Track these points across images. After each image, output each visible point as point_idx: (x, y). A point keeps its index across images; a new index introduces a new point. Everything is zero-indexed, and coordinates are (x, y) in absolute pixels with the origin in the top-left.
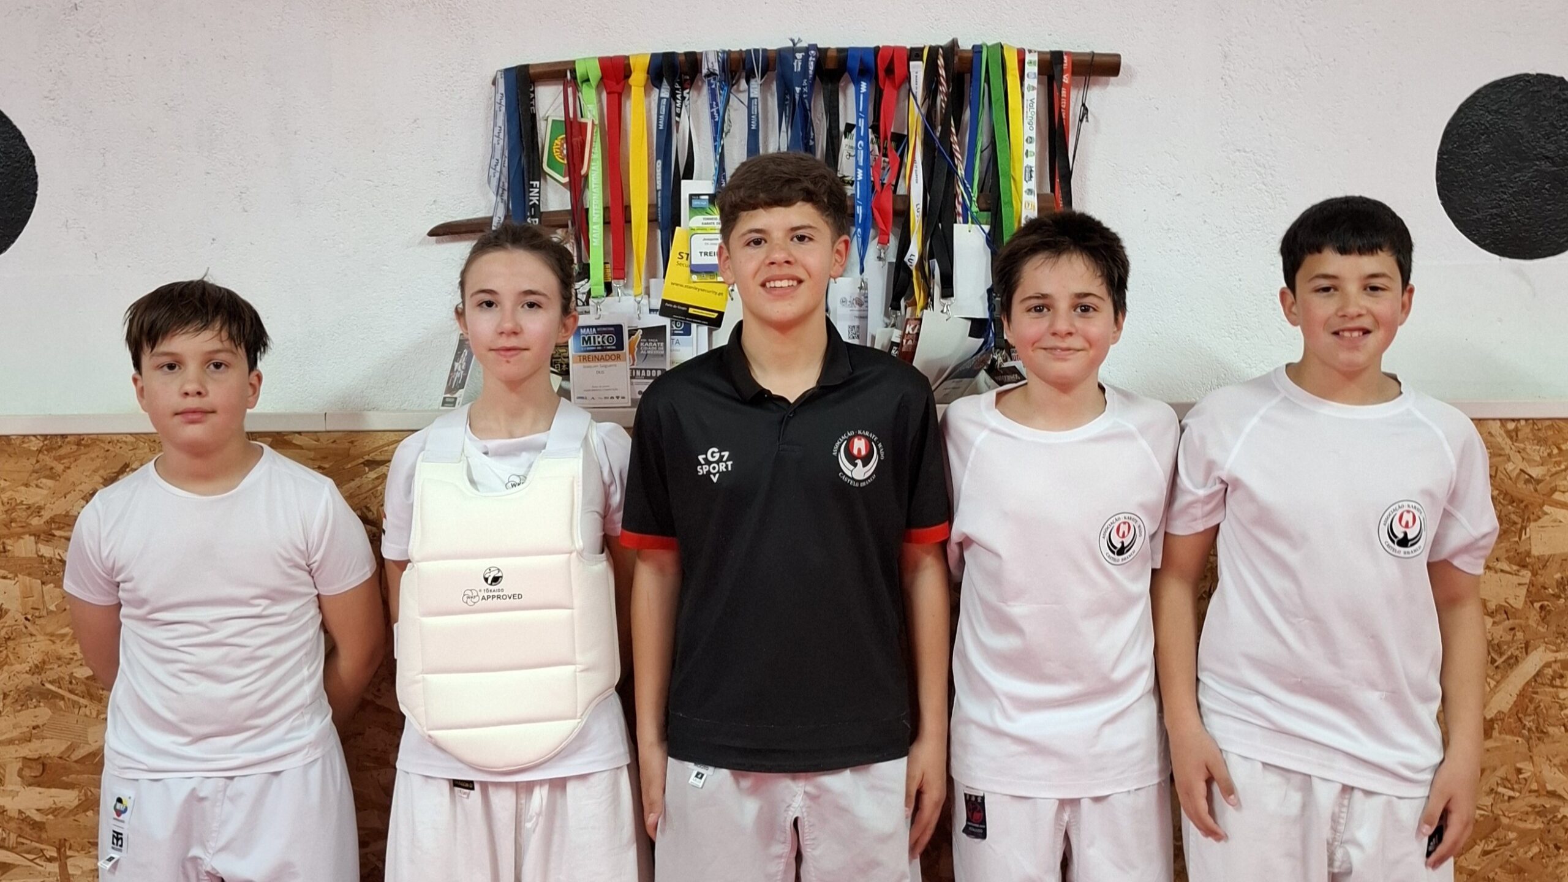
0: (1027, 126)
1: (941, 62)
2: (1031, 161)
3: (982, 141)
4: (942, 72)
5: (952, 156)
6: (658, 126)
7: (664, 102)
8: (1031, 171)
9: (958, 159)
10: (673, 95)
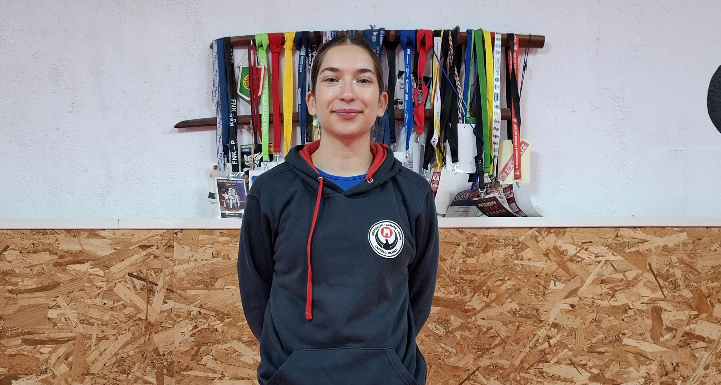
0: (495, 72)
1: (450, 38)
2: (498, 91)
3: (471, 81)
4: (451, 43)
5: (456, 87)
6: (299, 71)
7: (302, 57)
8: (498, 96)
9: (459, 89)
10: (307, 55)
